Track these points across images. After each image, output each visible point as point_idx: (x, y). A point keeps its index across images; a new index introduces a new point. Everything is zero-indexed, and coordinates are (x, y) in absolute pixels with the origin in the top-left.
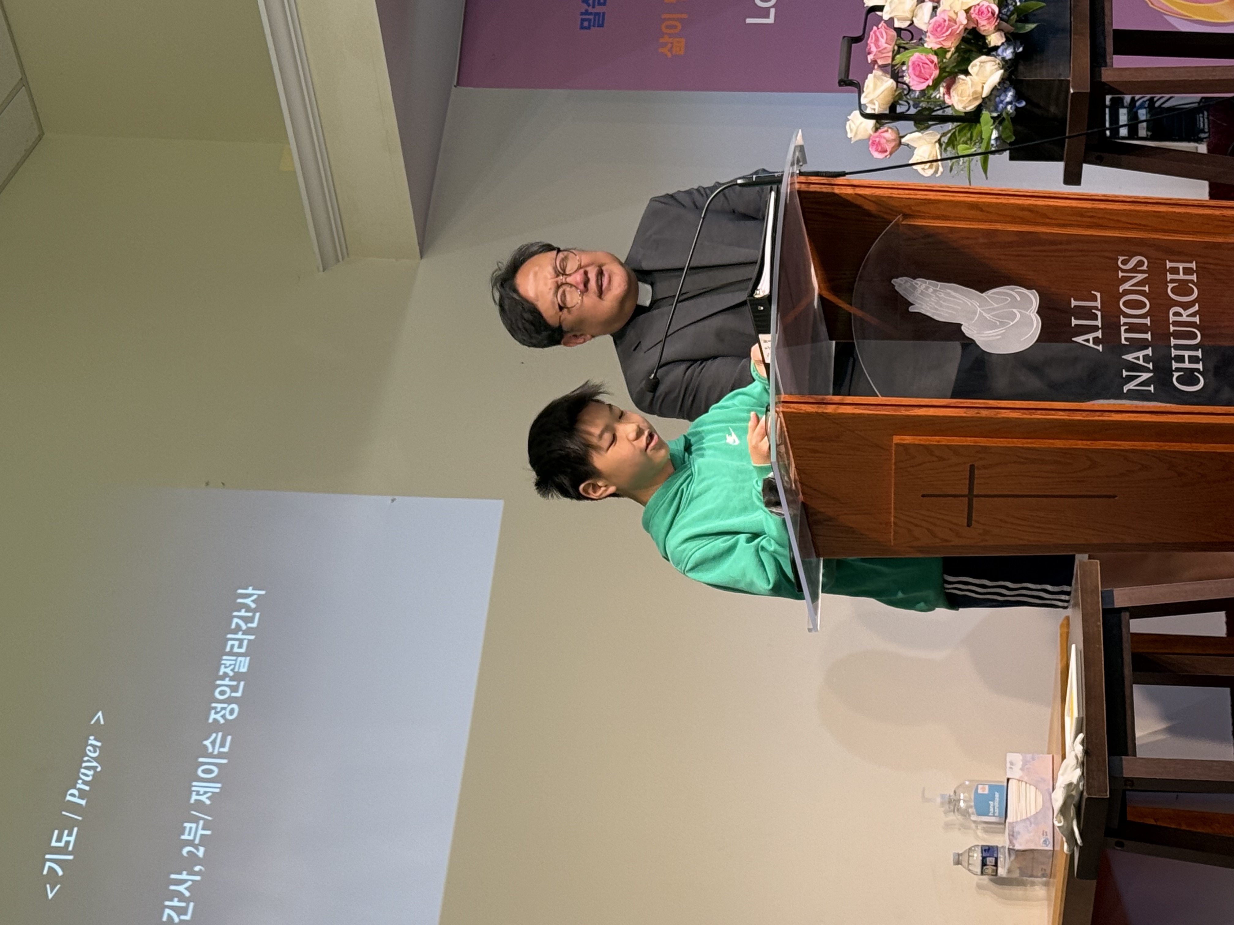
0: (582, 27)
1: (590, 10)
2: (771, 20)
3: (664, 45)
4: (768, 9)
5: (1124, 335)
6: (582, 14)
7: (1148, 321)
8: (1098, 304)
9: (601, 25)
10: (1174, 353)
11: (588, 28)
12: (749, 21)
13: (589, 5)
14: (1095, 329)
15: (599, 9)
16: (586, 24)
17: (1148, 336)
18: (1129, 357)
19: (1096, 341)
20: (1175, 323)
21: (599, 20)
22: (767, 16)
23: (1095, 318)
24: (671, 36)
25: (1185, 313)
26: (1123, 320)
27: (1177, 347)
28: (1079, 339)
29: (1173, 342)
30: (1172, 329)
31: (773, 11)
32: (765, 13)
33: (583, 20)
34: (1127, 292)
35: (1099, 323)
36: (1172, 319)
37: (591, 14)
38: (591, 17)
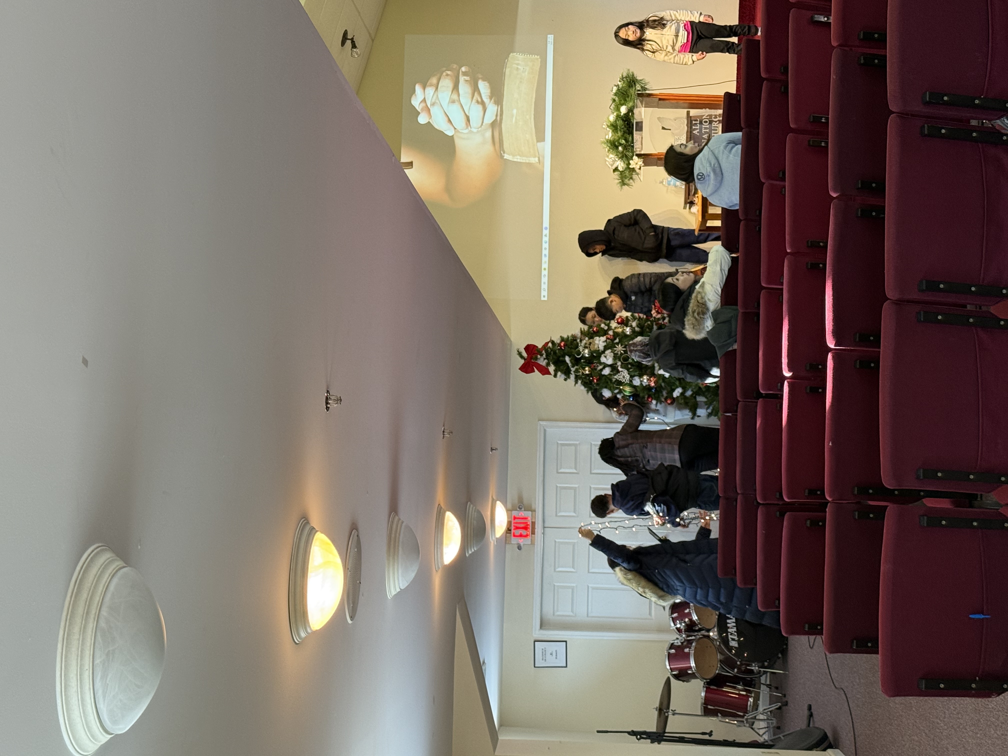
5: (703, 130)
7: (708, 126)
8: (698, 122)
10: (713, 135)
14: (697, 129)
17: (708, 130)
18: (704, 136)
19: (698, 132)
20: (714, 127)
23: (697, 126)
25: (716, 124)
26: (703, 126)
27: (714, 133)
28: (694, 132)
29: (713, 132)
30: (713, 128)
34: (705, 119)
35: (698, 127)
36: (713, 125)
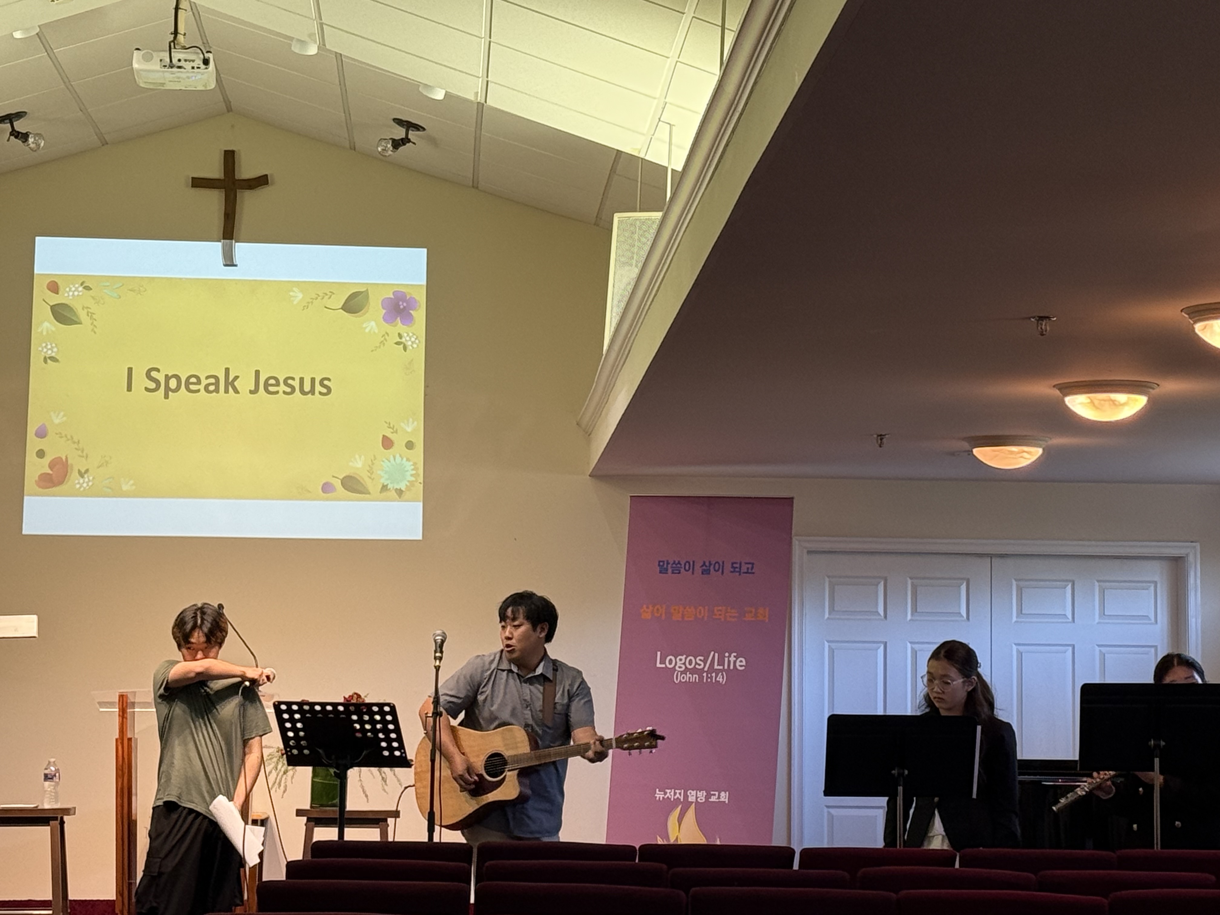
0: (660, 562)
1: (669, 566)
2: (658, 665)
3: (648, 608)
4: (665, 663)
6: (667, 561)
9: (661, 572)
11: (659, 565)
12: (659, 653)
13: (672, 564)
15: (670, 570)
16: (661, 564)
21: (663, 571)
22: (660, 663)
24: (652, 612)
31: (663, 666)
32: (663, 661)
33: (663, 562)
37: (667, 566)
38: (665, 566)
